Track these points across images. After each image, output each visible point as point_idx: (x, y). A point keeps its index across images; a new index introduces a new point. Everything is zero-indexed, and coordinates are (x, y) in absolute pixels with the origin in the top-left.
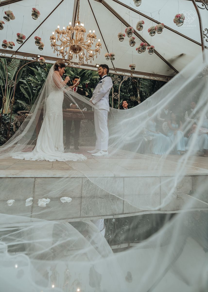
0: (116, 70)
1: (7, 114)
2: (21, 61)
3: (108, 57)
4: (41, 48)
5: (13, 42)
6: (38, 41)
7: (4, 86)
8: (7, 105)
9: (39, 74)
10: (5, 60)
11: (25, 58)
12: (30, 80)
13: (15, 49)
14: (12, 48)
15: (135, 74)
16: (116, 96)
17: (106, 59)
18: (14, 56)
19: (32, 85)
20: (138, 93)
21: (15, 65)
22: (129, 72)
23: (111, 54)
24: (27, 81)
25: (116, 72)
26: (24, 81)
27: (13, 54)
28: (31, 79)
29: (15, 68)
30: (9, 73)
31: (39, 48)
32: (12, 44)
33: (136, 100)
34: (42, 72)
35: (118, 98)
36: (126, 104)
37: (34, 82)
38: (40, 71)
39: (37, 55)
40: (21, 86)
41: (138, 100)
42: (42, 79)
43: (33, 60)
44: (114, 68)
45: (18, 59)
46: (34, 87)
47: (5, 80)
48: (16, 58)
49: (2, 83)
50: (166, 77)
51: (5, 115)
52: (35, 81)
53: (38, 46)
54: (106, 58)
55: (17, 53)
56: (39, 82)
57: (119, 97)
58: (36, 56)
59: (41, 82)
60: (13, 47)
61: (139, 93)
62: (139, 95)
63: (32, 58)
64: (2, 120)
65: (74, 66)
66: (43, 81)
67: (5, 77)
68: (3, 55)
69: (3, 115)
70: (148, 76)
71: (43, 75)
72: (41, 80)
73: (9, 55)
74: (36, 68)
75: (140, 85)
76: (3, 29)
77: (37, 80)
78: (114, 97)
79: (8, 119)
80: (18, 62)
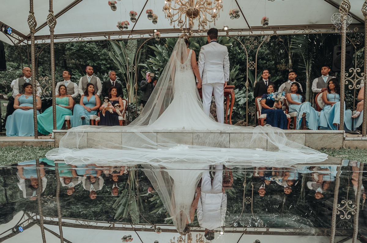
0: (251, 29)
1: (133, 103)
2: (138, 41)
3: (233, 15)
4: (155, 21)
5: (127, 21)
6: (150, 15)
7: (125, 74)
8: (132, 95)
9: (160, 54)
10: (123, 43)
11: (142, 36)
12: (151, 63)
13: (130, 28)
14: (127, 28)
15: (280, 30)
16: (252, 65)
17: (231, 18)
18: (131, 36)
19: (154, 68)
20: (289, 57)
21: (133, 47)
22: (271, 28)
23: (235, 11)
24: (148, 65)
25: (252, 32)
26: (145, 65)
27: (129, 35)
28: (151, 61)
29: (133, 50)
30: (128, 58)
31: (153, 22)
32: (126, 23)
33: (285, 69)
34: (163, 49)
35: (255, 68)
36: (268, 74)
37: (156, 65)
38: (160, 50)
39: (154, 30)
40: (143, 71)
41: (289, 68)
42: (164, 58)
43: (150, 37)
44: (249, 27)
45: (134, 39)
46: (157, 71)
47: (126, 66)
48: (133, 38)
49: (124, 71)
50: (331, 27)
51: (132, 104)
52: (157, 63)
53: (152, 20)
54: (231, 16)
55: (133, 32)
56: (160, 63)
57: (256, 66)
58: (152, 31)
59: (163, 63)
60: (128, 26)
61: (291, 57)
62: (290, 61)
63: (149, 35)
64: (129, 109)
65: (196, 35)
66: (165, 61)
67: (125, 63)
68: (120, 37)
69: (130, 104)
70: (301, 30)
71: (164, 53)
72: (163, 60)
73: (125, 37)
74: (155, 46)
75: (291, 45)
76: (116, 9)
77: (158, 61)
78: (249, 67)
79: (135, 107)
80: (135, 42)
